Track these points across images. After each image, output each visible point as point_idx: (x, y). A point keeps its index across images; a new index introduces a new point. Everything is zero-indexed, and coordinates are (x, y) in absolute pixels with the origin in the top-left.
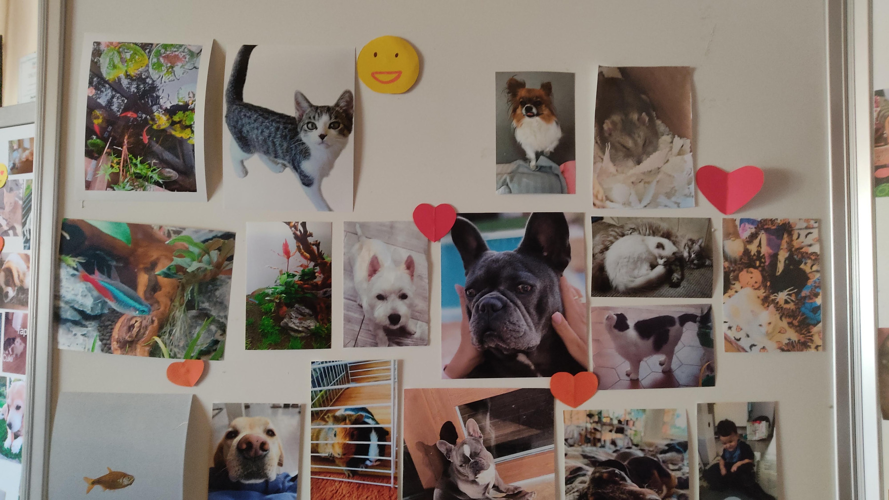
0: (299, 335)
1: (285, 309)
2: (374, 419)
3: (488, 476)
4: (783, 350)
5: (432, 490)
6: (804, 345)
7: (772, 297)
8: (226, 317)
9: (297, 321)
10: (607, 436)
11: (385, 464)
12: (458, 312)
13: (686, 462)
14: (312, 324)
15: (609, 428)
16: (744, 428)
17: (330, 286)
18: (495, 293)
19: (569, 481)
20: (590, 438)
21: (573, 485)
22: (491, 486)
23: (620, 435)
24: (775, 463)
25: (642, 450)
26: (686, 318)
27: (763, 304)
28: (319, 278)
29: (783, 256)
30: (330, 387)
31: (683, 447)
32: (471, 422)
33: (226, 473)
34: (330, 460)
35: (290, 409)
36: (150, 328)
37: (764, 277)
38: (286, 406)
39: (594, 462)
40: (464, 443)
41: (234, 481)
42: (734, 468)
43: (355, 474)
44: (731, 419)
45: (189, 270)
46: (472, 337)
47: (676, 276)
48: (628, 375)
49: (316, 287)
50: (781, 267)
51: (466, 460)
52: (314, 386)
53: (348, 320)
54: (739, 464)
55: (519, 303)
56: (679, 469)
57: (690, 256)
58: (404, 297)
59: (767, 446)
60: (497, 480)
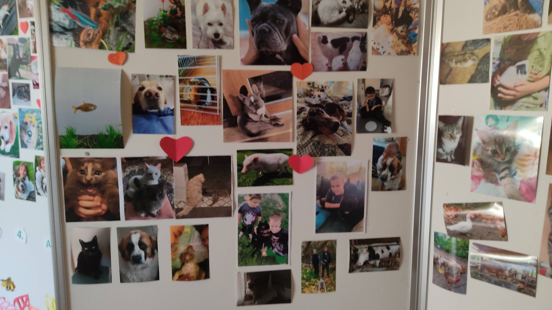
0: (171, 42)
1: (163, 28)
2: (208, 83)
3: (262, 111)
4: (398, 54)
5: (236, 117)
6: (408, 52)
7: (395, 29)
8: (134, 32)
9: (169, 35)
10: (316, 93)
11: (215, 105)
12: (247, 33)
13: (351, 105)
14: (177, 36)
15: (317, 89)
16: (378, 91)
17: (184, 18)
18: (265, 24)
19: (298, 113)
20: (309, 94)
21: (301, 115)
22: (263, 115)
23: (322, 93)
24: (392, 106)
25: (332, 100)
26: (354, 38)
27: (391, 33)
28: (179, 13)
29: (402, 9)
30: (187, 68)
31: (350, 98)
32: (254, 86)
33: (140, 107)
34: (189, 102)
35: (169, 78)
36: (98, 35)
37: (392, 19)
38: (167, 76)
39: (310, 105)
40: (251, 96)
41: (144, 110)
42: (373, 109)
43: (200, 109)
44: (373, 86)
45: (115, 7)
46: (254, 45)
47: (351, 17)
48: (327, 65)
49: (178, 18)
50: (400, 14)
51: (252, 103)
52: (179, 66)
53: (194, 35)
54: (375, 107)
55: (277, 29)
56: (348, 108)
57: (358, 7)
58: (221, 24)
59: (388, 99)
60: (266, 112)
